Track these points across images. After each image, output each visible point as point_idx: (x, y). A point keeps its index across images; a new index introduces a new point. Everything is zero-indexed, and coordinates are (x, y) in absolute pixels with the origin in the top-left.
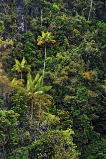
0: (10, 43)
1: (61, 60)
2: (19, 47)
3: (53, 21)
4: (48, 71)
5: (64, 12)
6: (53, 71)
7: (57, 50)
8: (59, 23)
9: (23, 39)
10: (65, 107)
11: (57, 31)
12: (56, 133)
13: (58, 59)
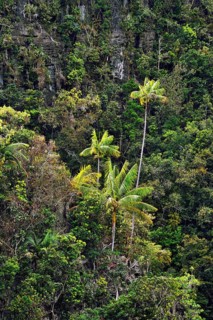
0: (93, 101)
1: (194, 135)
2: (112, 110)
3: (182, 59)
4: (167, 157)
5: (207, 41)
6: (178, 158)
7: (189, 116)
8: (194, 64)
9: (121, 94)
10: (199, 229)
11: (189, 79)
12: (158, 282)
13: (188, 134)
